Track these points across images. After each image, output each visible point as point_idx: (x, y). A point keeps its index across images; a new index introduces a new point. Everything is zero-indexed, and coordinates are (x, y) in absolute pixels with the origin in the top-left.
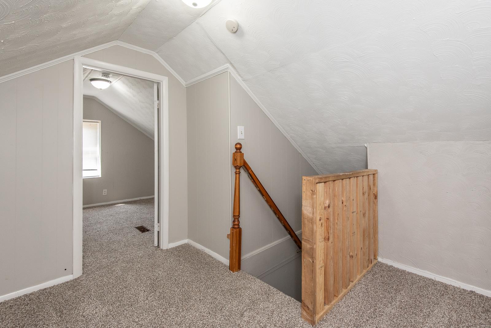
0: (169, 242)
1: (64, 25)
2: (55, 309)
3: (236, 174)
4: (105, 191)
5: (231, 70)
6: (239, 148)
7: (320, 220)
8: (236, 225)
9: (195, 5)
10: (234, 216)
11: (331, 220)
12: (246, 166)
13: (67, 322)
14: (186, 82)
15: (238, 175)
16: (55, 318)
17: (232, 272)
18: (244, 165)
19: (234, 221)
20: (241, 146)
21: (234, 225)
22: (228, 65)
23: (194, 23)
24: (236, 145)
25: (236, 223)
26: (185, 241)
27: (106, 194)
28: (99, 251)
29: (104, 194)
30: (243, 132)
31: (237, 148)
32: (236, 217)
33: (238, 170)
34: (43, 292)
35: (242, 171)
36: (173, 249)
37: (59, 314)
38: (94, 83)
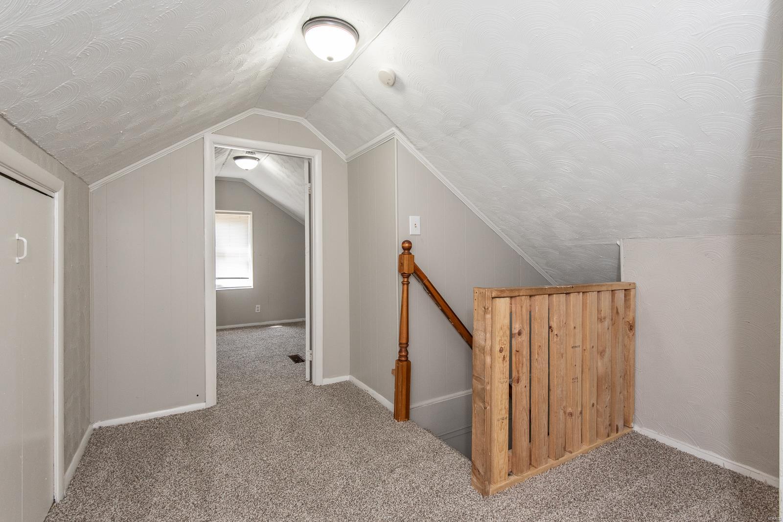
0: (324, 377)
1: (182, 105)
2: (182, 436)
3: (403, 284)
4: (258, 308)
5: (398, 135)
6: (407, 248)
7: (501, 351)
8: (403, 356)
9: (330, 59)
10: (400, 344)
11: (524, 353)
12: (418, 273)
13: (192, 450)
14: (346, 155)
15: (405, 286)
16: (182, 445)
17: (396, 421)
18: (415, 272)
19: (400, 352)
20: (410, 245)
21: (400, 356)
22: (394, 129)
23: (342, 77)
24: (403, 243)
25: (403, 354)
26: (346, 378)
27: (259, 311)
28: (239, 380)
29: (256, 312)
30: (418, 225)
31: (404, 248)
32: (404, 346)
33: (406, 280)
34: (173, 417)
35: (413, 280)
36: (328, 386)
37: (185, 441)
38: (238, 162)
